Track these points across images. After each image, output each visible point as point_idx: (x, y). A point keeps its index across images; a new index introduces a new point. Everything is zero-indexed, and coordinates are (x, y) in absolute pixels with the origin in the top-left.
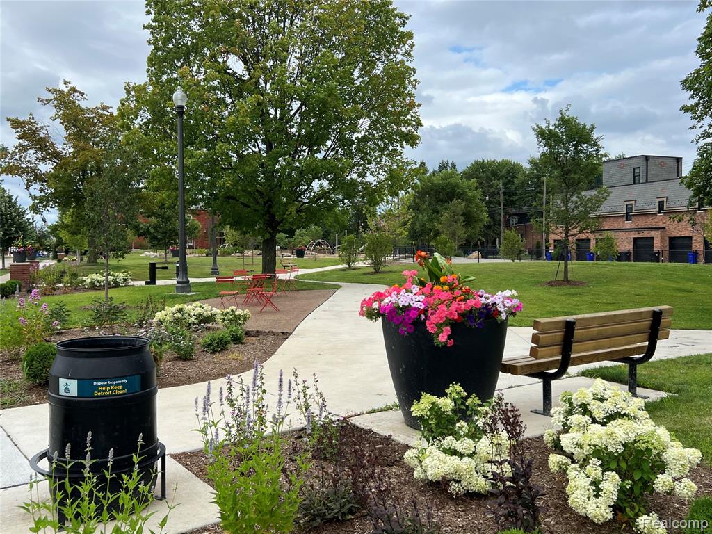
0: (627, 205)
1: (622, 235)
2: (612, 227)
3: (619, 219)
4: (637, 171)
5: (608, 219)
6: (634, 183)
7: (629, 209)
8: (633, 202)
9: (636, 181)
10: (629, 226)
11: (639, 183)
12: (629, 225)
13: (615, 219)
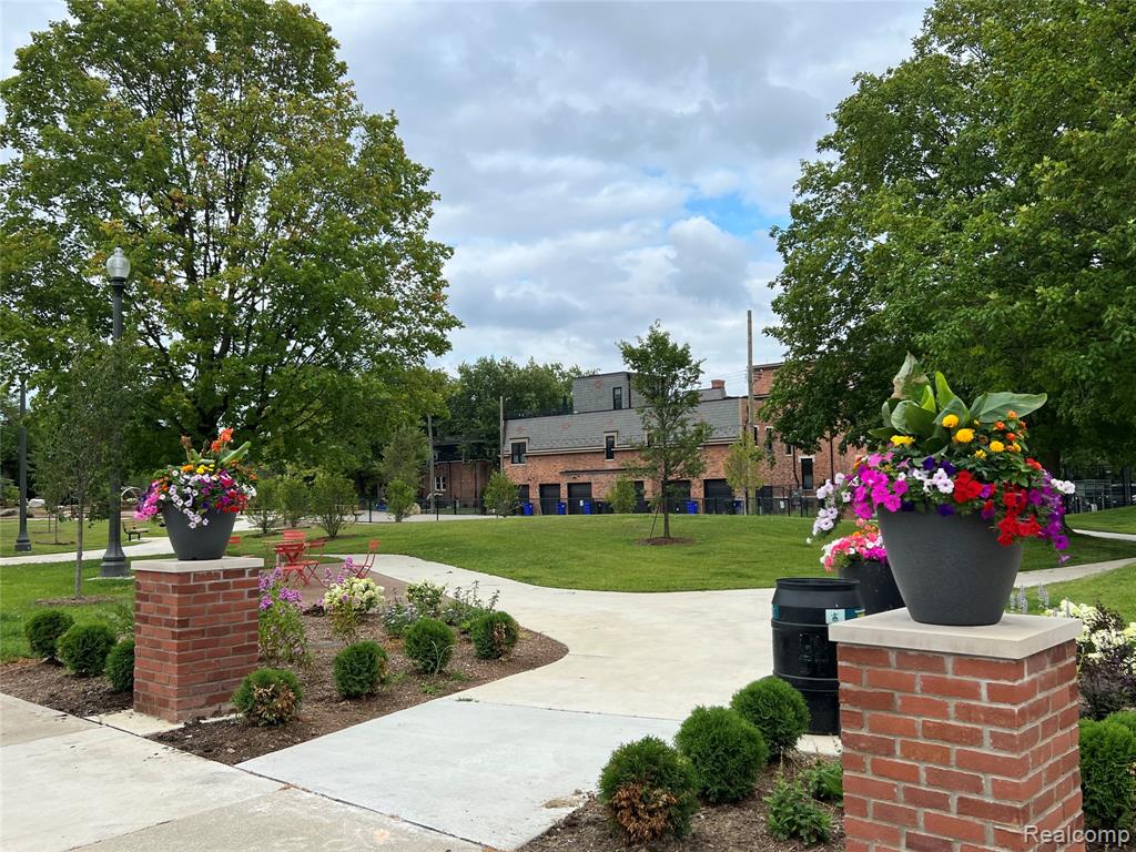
0: (607, 437)
1: (602, 478)
2: (588, 468)
3: (598, 456)
4: (618, 392)
5: (582, 457)
6: (615, 409)
7: (610, 444)
8: (615, 434)
9: (617, 406)
10: (610, 467)
11: (621, 408)
12: (610, 464)
13: (592, 457)
